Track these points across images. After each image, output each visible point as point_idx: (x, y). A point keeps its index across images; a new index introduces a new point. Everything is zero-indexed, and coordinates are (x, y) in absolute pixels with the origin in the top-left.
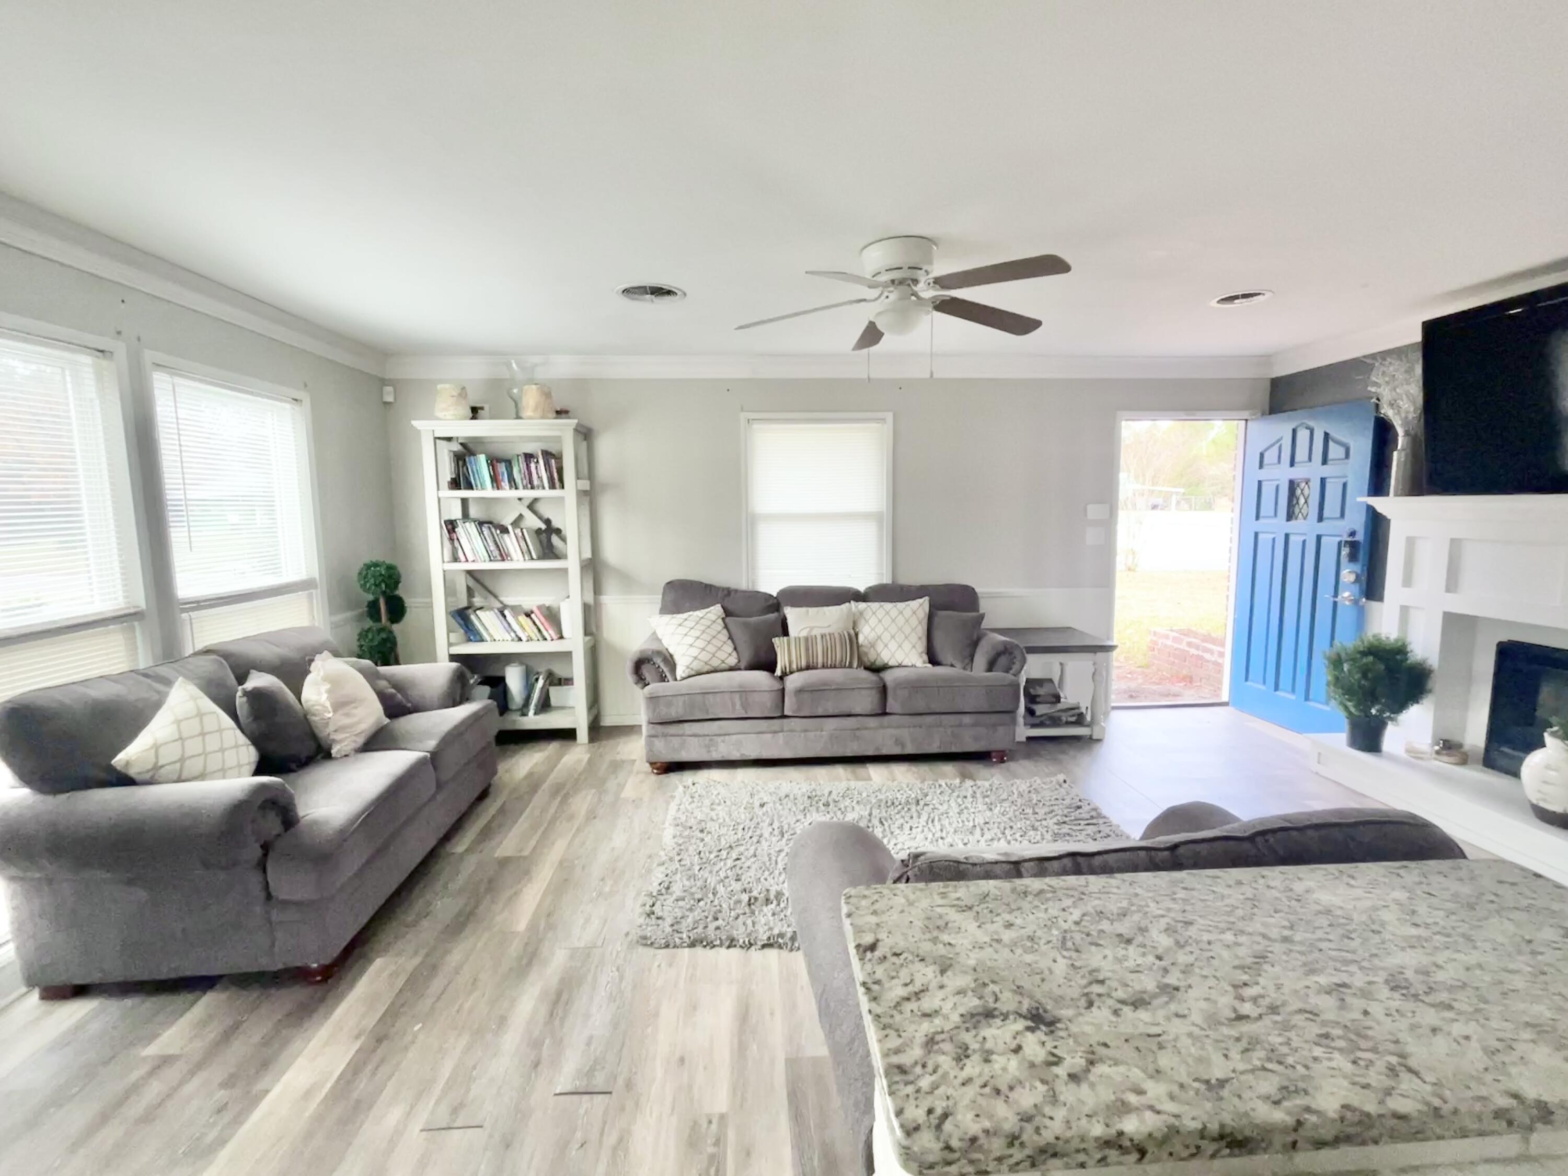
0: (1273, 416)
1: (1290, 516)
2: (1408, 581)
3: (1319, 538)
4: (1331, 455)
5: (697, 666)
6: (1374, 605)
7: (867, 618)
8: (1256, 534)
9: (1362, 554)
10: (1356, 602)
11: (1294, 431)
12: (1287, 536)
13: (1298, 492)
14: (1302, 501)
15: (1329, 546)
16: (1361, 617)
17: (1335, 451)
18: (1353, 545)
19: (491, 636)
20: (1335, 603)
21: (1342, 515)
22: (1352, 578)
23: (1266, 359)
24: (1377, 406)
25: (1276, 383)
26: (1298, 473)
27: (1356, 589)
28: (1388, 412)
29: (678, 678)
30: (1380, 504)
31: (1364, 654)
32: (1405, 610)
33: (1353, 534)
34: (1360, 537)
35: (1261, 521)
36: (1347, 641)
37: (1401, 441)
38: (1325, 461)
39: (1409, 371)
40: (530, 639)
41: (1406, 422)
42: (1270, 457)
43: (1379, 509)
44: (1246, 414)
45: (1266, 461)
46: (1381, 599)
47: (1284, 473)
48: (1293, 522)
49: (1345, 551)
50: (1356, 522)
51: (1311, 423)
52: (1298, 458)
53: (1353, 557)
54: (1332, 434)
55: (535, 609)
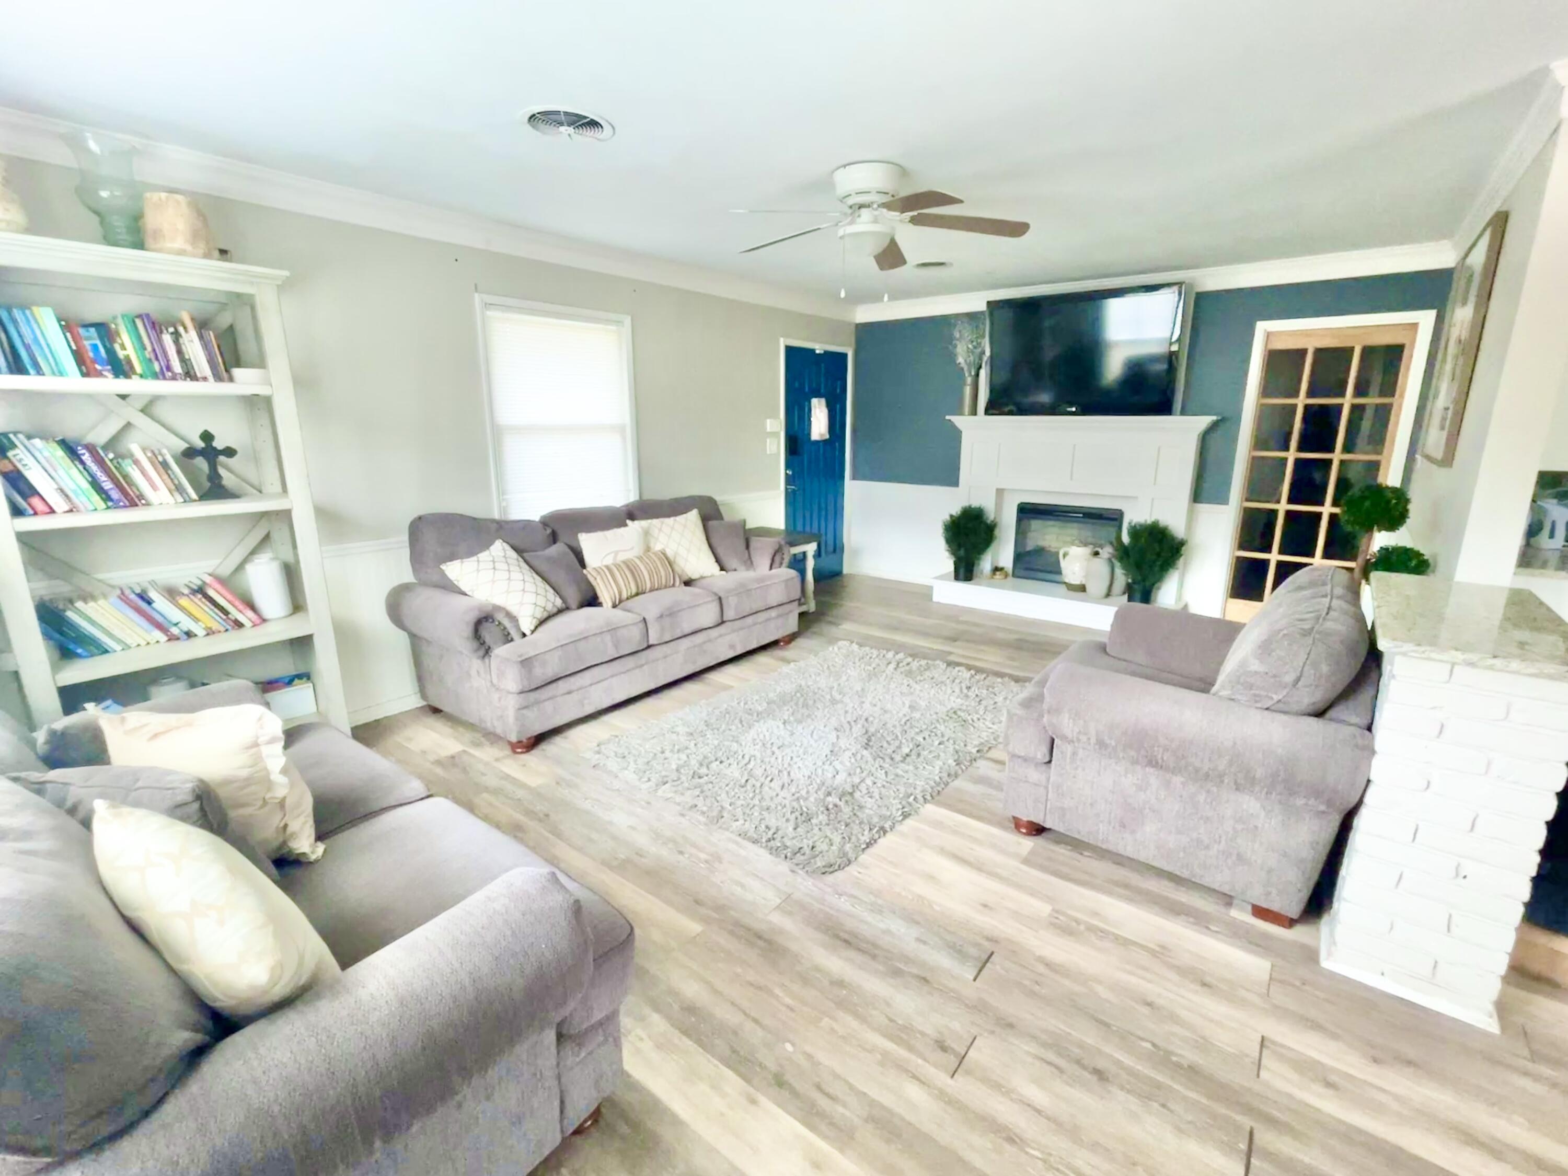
5: (540, 614)
7: (656, 535)
19: (119, 641)
29: (528, 632)
40: (210, 632)
55: (208, 579)
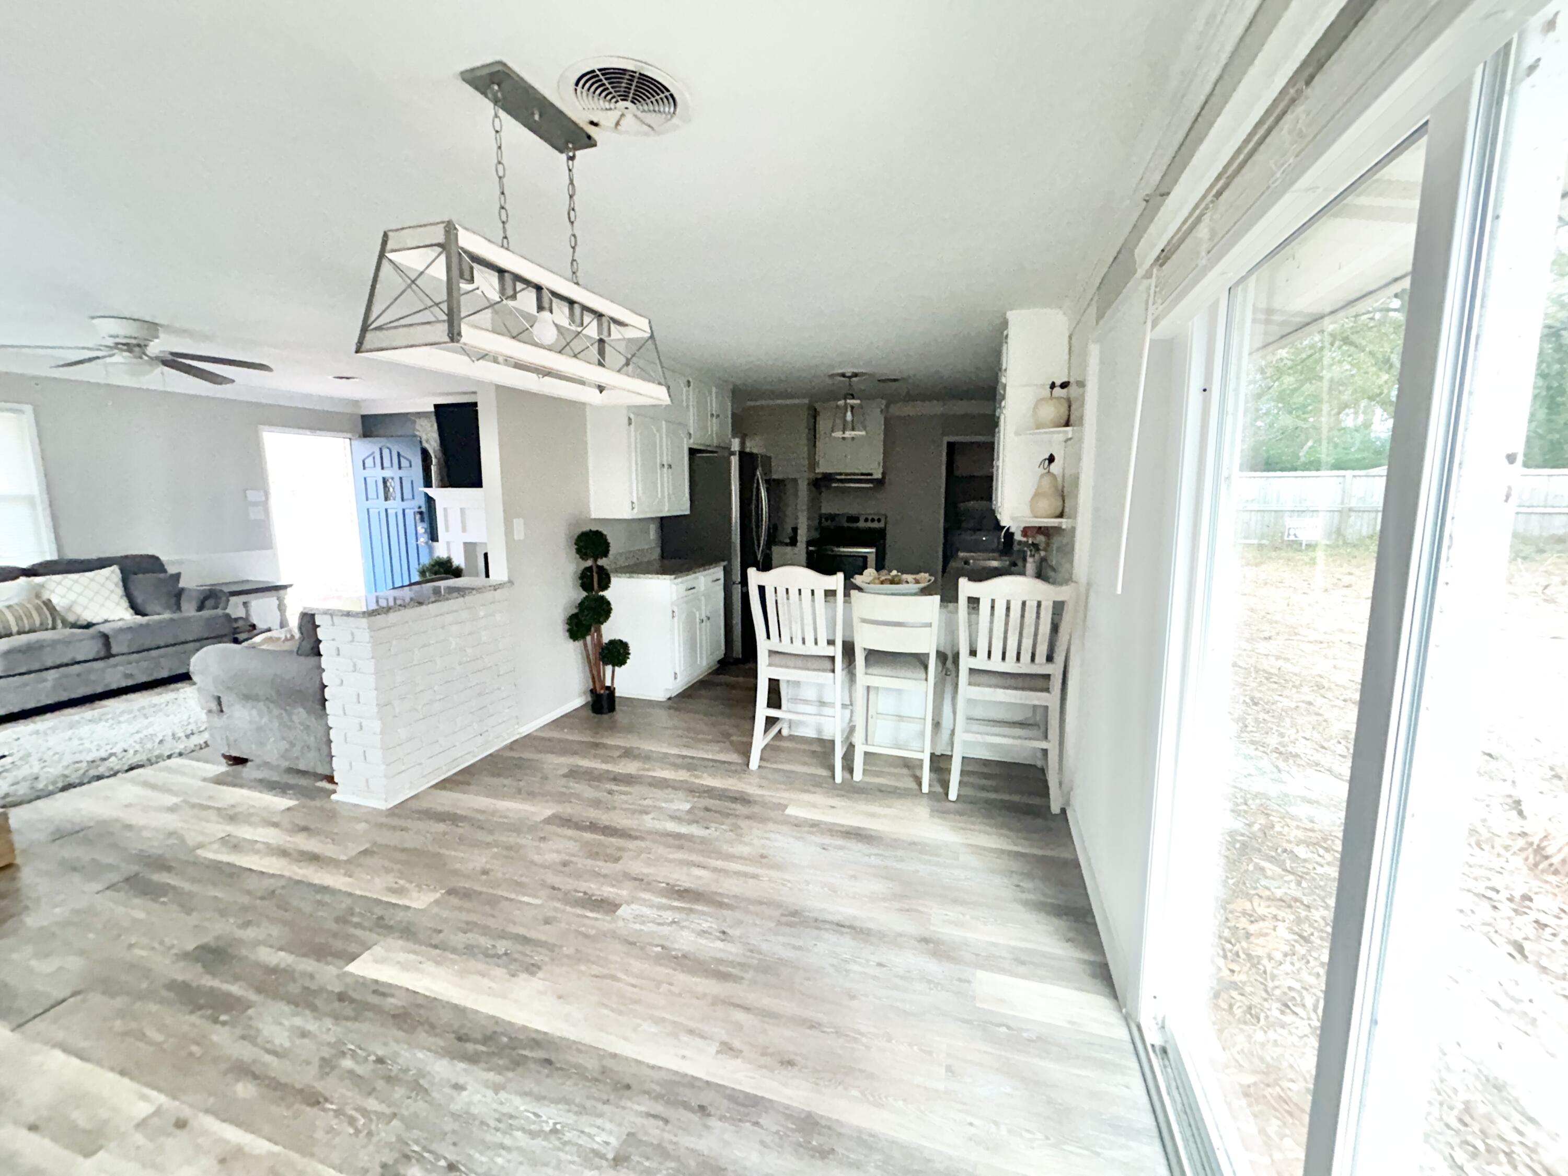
0: (365, 439)
1: (386, 499)
2: (447, 530)
3: (404, 511)
4: (402, 465)
6: (435, 544)
7: (53, 588)
8: (368, 510)
9: (426, 517)
10: (427, 543)
11: (381, 450)
12: (386, 510)
13: (388, 484)
14: (391, 490)
15: (410, 514)
16: (431, 550)
17: (404, 463)
18: (421, 513)
20: (417, 545)
21: (413, 498)
22: (423, 531)
23: (356, 403)
24: (421, 442)
25: (364, 418)
26: (387, 473)
27: (426, 536)
28: (426, 445)
30: (431, 492)
31: (433, 566)
32: (448, 544)
33: (420, 507)
34: (424, 509)
35: (370, 501)
36: (426, 561)
37: (434, 461)
38: (400, 468)
39: (432, 426)
41: (435, 452)
42: (369, 462)
43: (430, 495)
44: (349, 435)
45: (367, 465)
46: (437, 541)
47: (379, 474)
48: (388, 502)
49: (418, 517)
50: (422, 501)
51: (388, 445)
52: (385, 465)
53: (422, 520)
54: (402, 453)
